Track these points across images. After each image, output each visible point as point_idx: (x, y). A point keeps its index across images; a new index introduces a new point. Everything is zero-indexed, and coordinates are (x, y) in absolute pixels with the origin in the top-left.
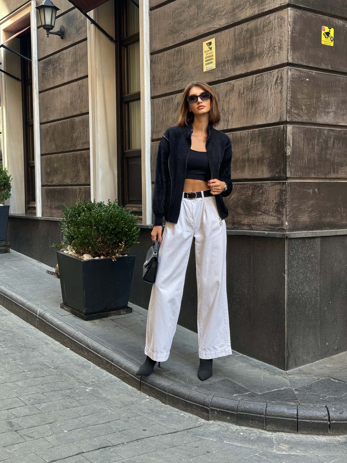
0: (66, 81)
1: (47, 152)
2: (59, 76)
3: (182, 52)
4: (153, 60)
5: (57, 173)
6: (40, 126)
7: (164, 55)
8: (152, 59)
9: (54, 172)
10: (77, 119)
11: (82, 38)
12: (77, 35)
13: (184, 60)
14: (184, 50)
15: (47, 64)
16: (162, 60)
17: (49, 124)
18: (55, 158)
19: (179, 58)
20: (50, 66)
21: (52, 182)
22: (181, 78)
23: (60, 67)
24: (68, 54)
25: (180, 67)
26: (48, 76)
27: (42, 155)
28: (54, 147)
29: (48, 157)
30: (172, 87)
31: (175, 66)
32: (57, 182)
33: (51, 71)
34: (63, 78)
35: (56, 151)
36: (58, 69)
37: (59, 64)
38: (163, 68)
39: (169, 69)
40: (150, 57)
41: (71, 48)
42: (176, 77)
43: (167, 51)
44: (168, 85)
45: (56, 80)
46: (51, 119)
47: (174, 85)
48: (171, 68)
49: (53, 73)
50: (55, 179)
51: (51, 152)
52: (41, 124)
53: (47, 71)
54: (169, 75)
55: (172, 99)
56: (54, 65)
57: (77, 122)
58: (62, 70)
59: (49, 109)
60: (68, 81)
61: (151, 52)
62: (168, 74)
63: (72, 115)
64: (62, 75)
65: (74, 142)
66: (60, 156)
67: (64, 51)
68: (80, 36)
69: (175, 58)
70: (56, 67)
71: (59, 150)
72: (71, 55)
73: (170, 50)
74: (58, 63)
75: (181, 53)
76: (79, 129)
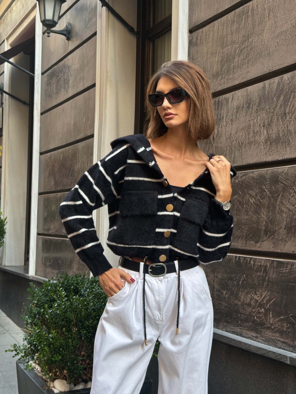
0: (70, 94)
1: (45, 191)
2: (62, 90)
3: (250, 14)
4: (194, 40)
5: (54, 218)
6: (40, 157)
7: (214, 27)
8: (192, 39)
9: (51, 217)
10: (80, 145)
11: (91, 33)
12: (86, 30)
13: (254, 27)
14: (253, 10)
15: (51, 77)
16: (209, 36)
17: (49, 154)
18: (53, 199)
19: (241, 26)
20: (54, 78)
21: (49, 230)
22: (246, 61)
23: (64, 78)
24: (74, 59)
25: (245, 41)
26: (51, 92)
27: (40, 194)
28: (53, 183)
29: (46, 198)
30: (227, 79)
31: (234, 42)
32: (54, 231)
33: (55, 85)
34: (67, 92)
35: (55, 189)
36: (62, 81)
37: (64, 73)
38: (210, 50)
39: (223, 48)
40: (189, 37)
41: (78, 50)
42: (236, 60)
43: (219, 20)
44: (220, 77)
45: (60, 95)
46: (52, 147)
47: (231, 77)
48: (227, 46)
49: (56, 87)
50: (52, 226)
51: (49, 191)
52: (41, 154)
53: (50, 86)
54: (222, 61)
55: (227, 100)
56: (58, 76)
57: (80, 150)
58: (66, 82)
59: (50, 134)
60: (72, 95)
61: (191, 27)
62: (220, 59)
63: (75, 140)
64: (66, 87)
65: (76, 177)
66: (59, 195)
67: (70, 56)
68: (89, 31)
69: (235, 26)
70: (60, 79)
71: (59, 187)
72: (77, 59)
73: (226, 16)
74: (62, 73)
75: (248, 15)
76: (82, 159)
